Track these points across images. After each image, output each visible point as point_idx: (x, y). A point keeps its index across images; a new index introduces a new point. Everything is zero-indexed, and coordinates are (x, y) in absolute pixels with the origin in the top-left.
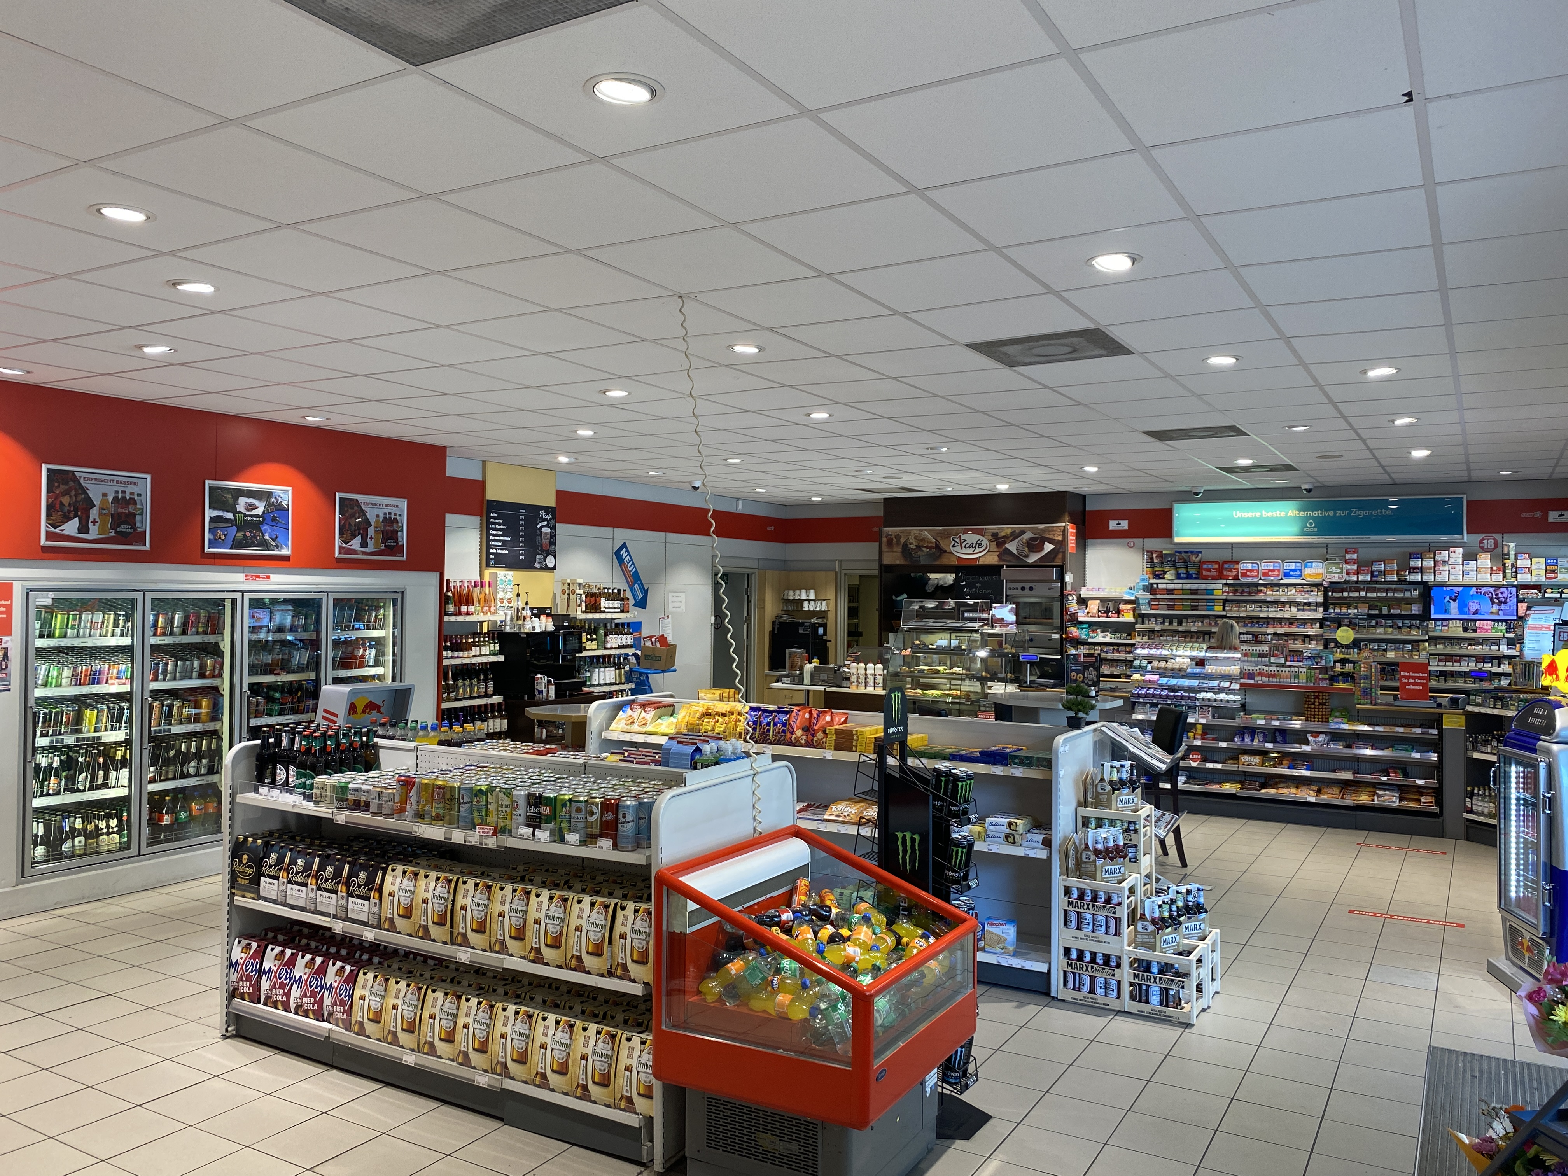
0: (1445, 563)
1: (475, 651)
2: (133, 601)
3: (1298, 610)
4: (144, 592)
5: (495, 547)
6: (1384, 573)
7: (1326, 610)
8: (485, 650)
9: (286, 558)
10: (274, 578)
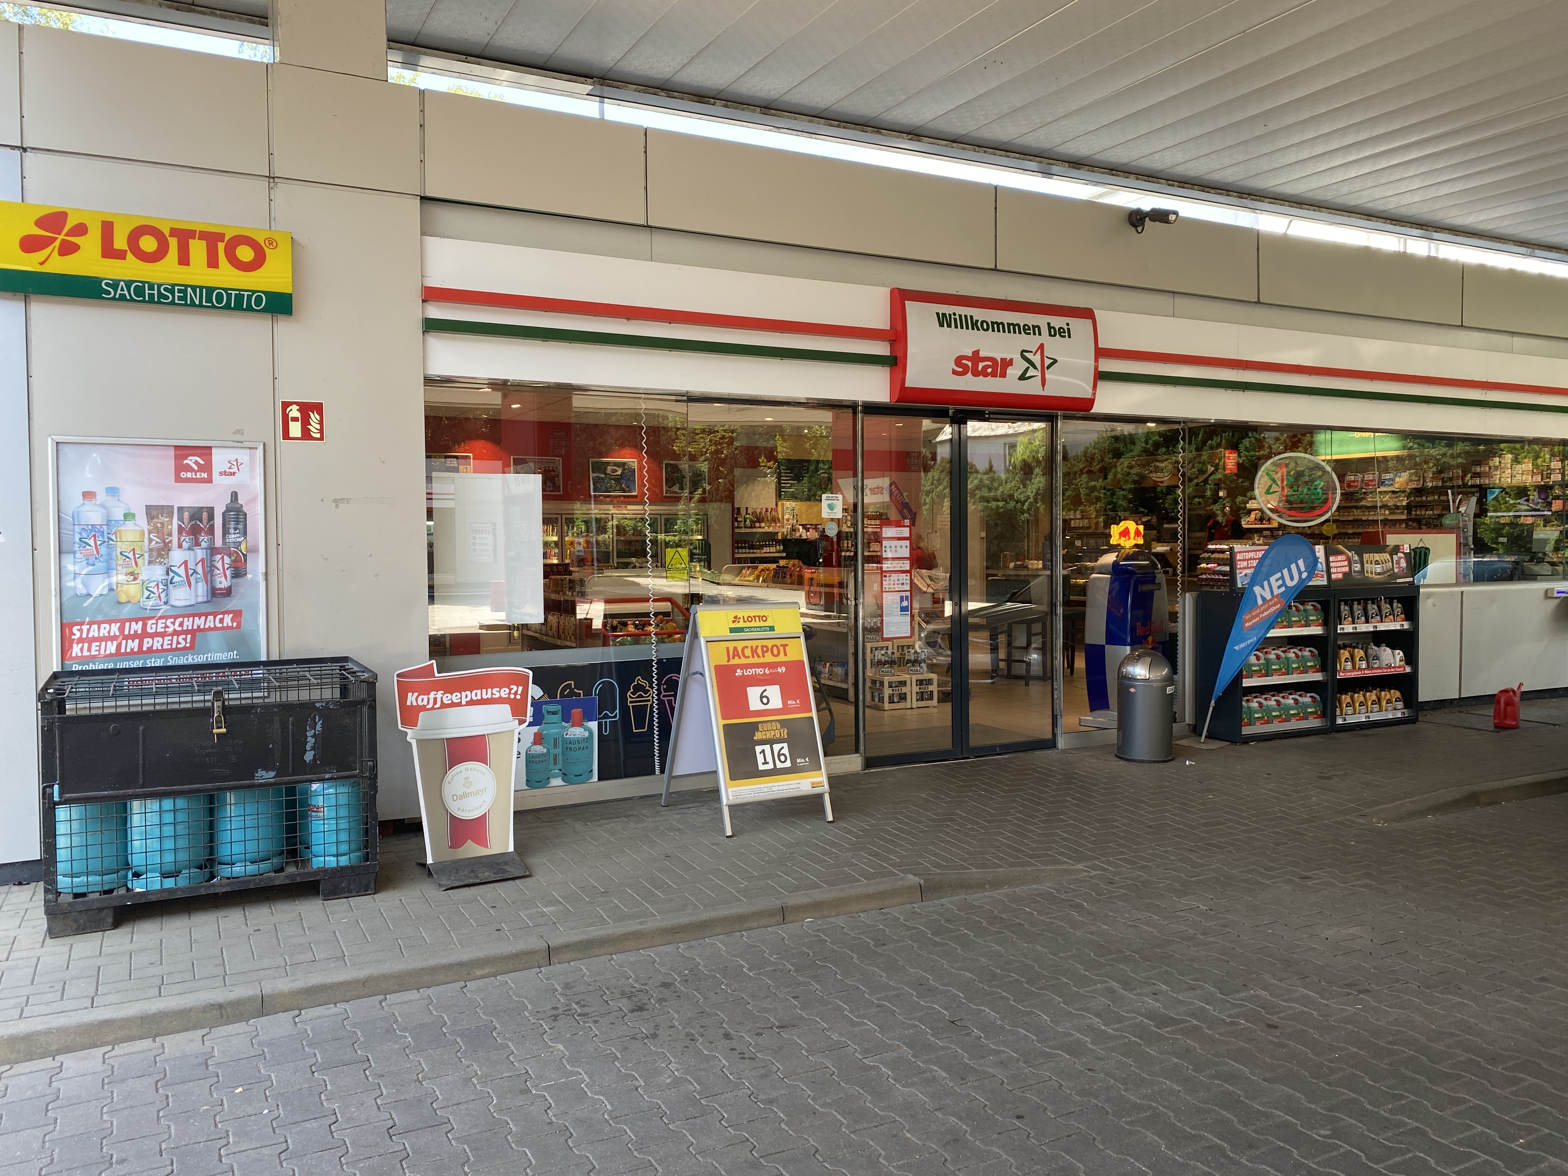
0: (1496, 468)
1: (765, 550)
2: (557, 519)
3: (1391, 513)
4: (561, 515)
5: (784, 487)
6: (1451, 479)
7: (1409, 512)
8: (773, 549)
9: (636, 497)
10: (629, 507)
